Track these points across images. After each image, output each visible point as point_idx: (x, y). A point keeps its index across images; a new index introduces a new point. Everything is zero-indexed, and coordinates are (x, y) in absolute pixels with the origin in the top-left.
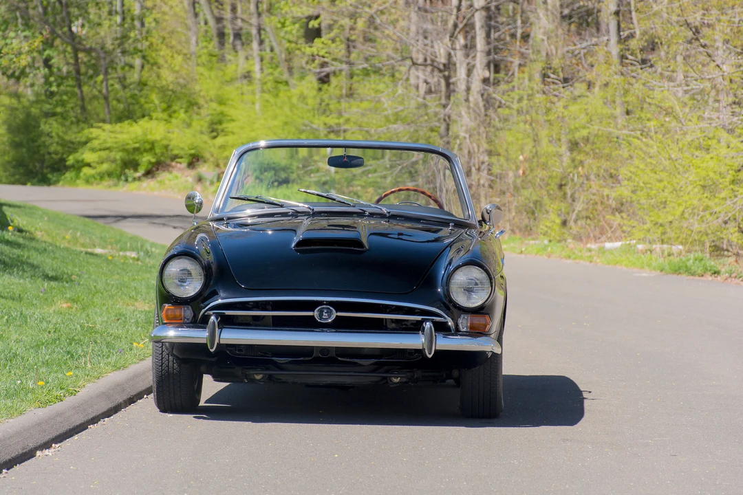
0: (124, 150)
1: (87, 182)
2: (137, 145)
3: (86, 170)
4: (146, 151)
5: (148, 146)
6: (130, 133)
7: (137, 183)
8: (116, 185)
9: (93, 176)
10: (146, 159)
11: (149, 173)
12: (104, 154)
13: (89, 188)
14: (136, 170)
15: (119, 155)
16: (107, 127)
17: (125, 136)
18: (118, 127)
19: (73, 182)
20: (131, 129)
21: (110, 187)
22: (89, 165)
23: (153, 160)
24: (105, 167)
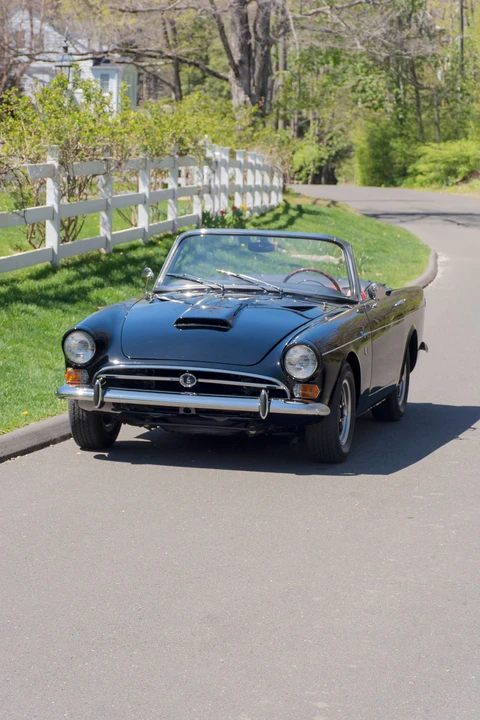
0: (446, 162)
1: (421, 185)
2: (456, 159)
3: (419, 177)
4: (463, 163)
5: (464, 160)
6: (452, 149)
7: (455, 187)
8: (440, 188)
9: (425, 181)
10: (463, 169)
11: (465, 180)
12: (431, 165)
13: (422, 189)
14: (456, 177)
15: (442, 166)
16: (435, 145)
17: (448, 152)
18: (442, 145)
19: (411, 186)
20: (452, 147)
21: (436, 189)
22: (421, 173)
23: (467, 170)
24: (433, 175)
